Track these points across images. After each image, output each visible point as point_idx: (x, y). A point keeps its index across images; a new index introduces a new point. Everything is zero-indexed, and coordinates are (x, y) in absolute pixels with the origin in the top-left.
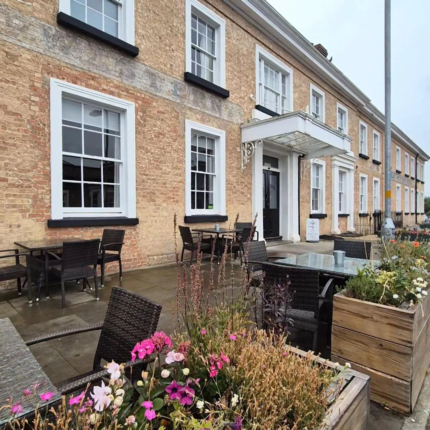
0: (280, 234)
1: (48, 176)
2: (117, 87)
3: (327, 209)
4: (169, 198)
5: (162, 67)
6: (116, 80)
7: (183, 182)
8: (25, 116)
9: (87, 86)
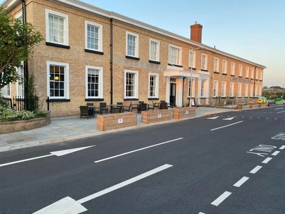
0: (176, 104)
1: (124, 90)
2: (135, 68)
3: (195, 96)
4: (145, 94)
5: (144, 60)
6: (135, 67)
7: (148, 89)
8: (121, 78)
9: (130, 70)
